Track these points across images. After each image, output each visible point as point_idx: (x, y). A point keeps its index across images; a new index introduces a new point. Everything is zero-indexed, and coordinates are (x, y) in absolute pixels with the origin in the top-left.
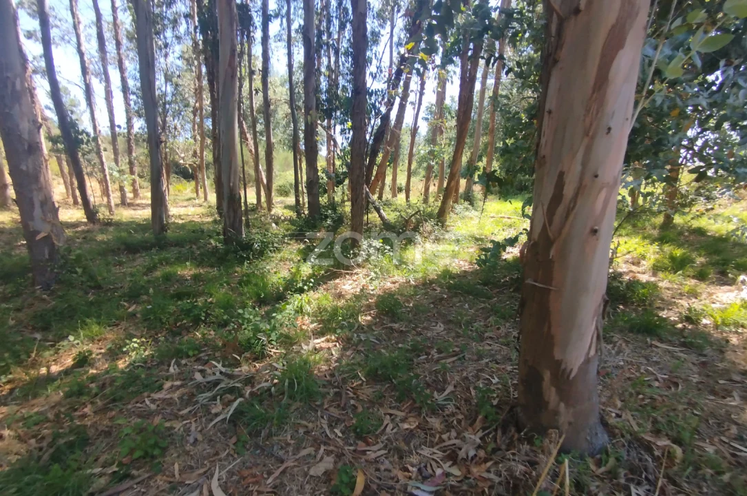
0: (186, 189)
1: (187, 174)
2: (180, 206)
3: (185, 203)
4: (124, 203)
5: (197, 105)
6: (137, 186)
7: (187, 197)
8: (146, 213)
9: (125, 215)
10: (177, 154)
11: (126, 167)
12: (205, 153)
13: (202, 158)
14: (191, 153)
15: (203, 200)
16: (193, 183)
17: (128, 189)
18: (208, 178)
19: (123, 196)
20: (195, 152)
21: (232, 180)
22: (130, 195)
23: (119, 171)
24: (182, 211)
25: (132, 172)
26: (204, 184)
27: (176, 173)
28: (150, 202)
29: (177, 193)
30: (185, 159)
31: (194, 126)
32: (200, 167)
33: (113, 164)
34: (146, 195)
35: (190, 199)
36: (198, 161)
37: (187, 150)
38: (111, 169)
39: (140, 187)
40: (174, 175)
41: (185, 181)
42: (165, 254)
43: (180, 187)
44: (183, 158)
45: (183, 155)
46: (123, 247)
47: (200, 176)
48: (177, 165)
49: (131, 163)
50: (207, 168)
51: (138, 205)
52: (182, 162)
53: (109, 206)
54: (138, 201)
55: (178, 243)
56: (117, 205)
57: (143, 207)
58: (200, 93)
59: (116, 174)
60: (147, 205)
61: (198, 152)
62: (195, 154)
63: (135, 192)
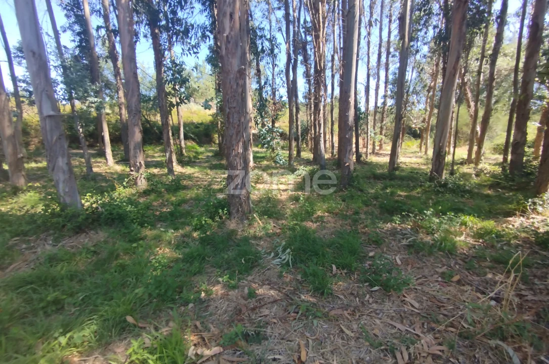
0: (413, 145)
1: (416, 135)
2: (407, 157)
3: (411, 155)
4: (373, 153)
5: (432, 84)
6: (383, 142)
7: (413, 151)
8: (387, 159)
9: (374, 159)
10: (412, 120)
11: (378, 130)
12: (432, 119)
13: (428, 123)
14: (421, 119)
15: (424, 153)
16: (419, 141)
17: (377, 144)
18: (431, 137)
19: (374, 148)
20: (424, 119)
21: (442, 141)
22: (377, 148)
23: (375, 133)
24: (407, 160)
25: (381, 134)
26: (427, 142)
27: (408, 134)
28: (390, 153)
29: (407, 147)
30: (416, 124)
31: (427, 100)
32: (426, 130)
33: (372, 129)
34: (388, 148)
35: (415, 152)
36: (425, 125)
37: (419, 118)
38: (371, 132)
39: (384, 143)
40: (407, 135)
41: (413, 140)
42: (392, 182)
43: (409, 143)
44: (415, 123)
45: (415, 121)
46: (372, 176)
47: (425, 136)
48: (410, 128)
49: (381, 128)
50: (432, 130)
51: (381, 154)
52: (414, 126)
53: (366, 154)
54: (381, 152)
55: (402, 178)
56: (370, 153)
57: (385, 155)
58: (436, 76)
59: (373, 135)
60: (387, 155)
61: (427, 118)
62: (424, 121)
63: (381, 146)
